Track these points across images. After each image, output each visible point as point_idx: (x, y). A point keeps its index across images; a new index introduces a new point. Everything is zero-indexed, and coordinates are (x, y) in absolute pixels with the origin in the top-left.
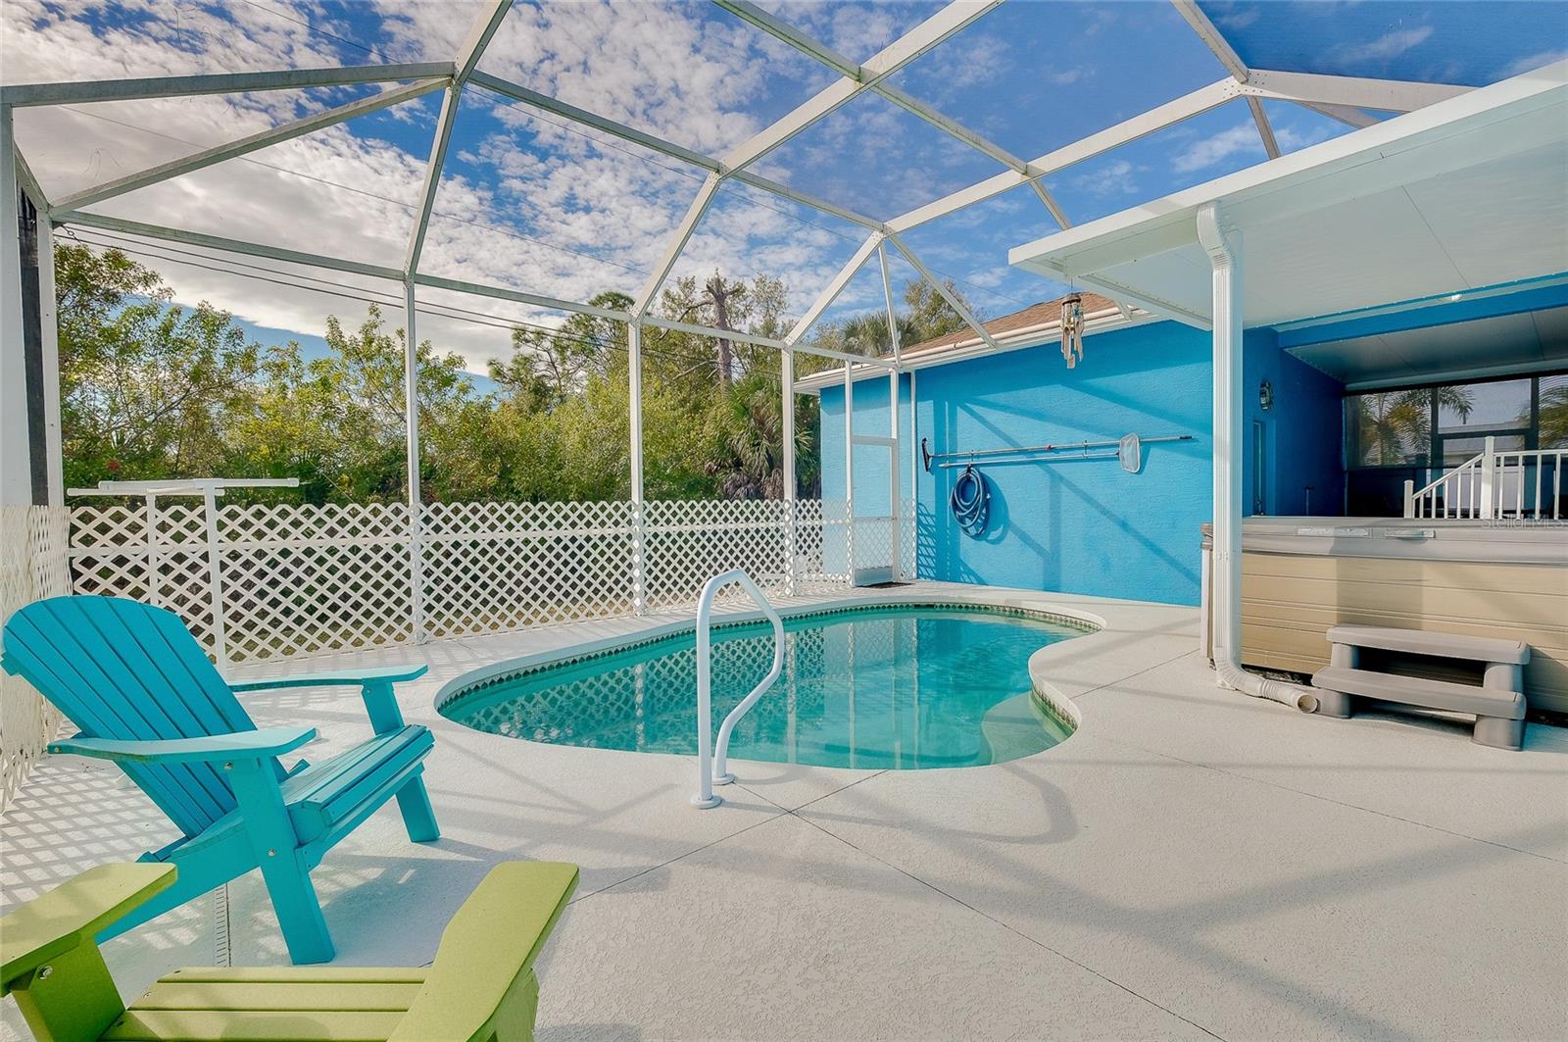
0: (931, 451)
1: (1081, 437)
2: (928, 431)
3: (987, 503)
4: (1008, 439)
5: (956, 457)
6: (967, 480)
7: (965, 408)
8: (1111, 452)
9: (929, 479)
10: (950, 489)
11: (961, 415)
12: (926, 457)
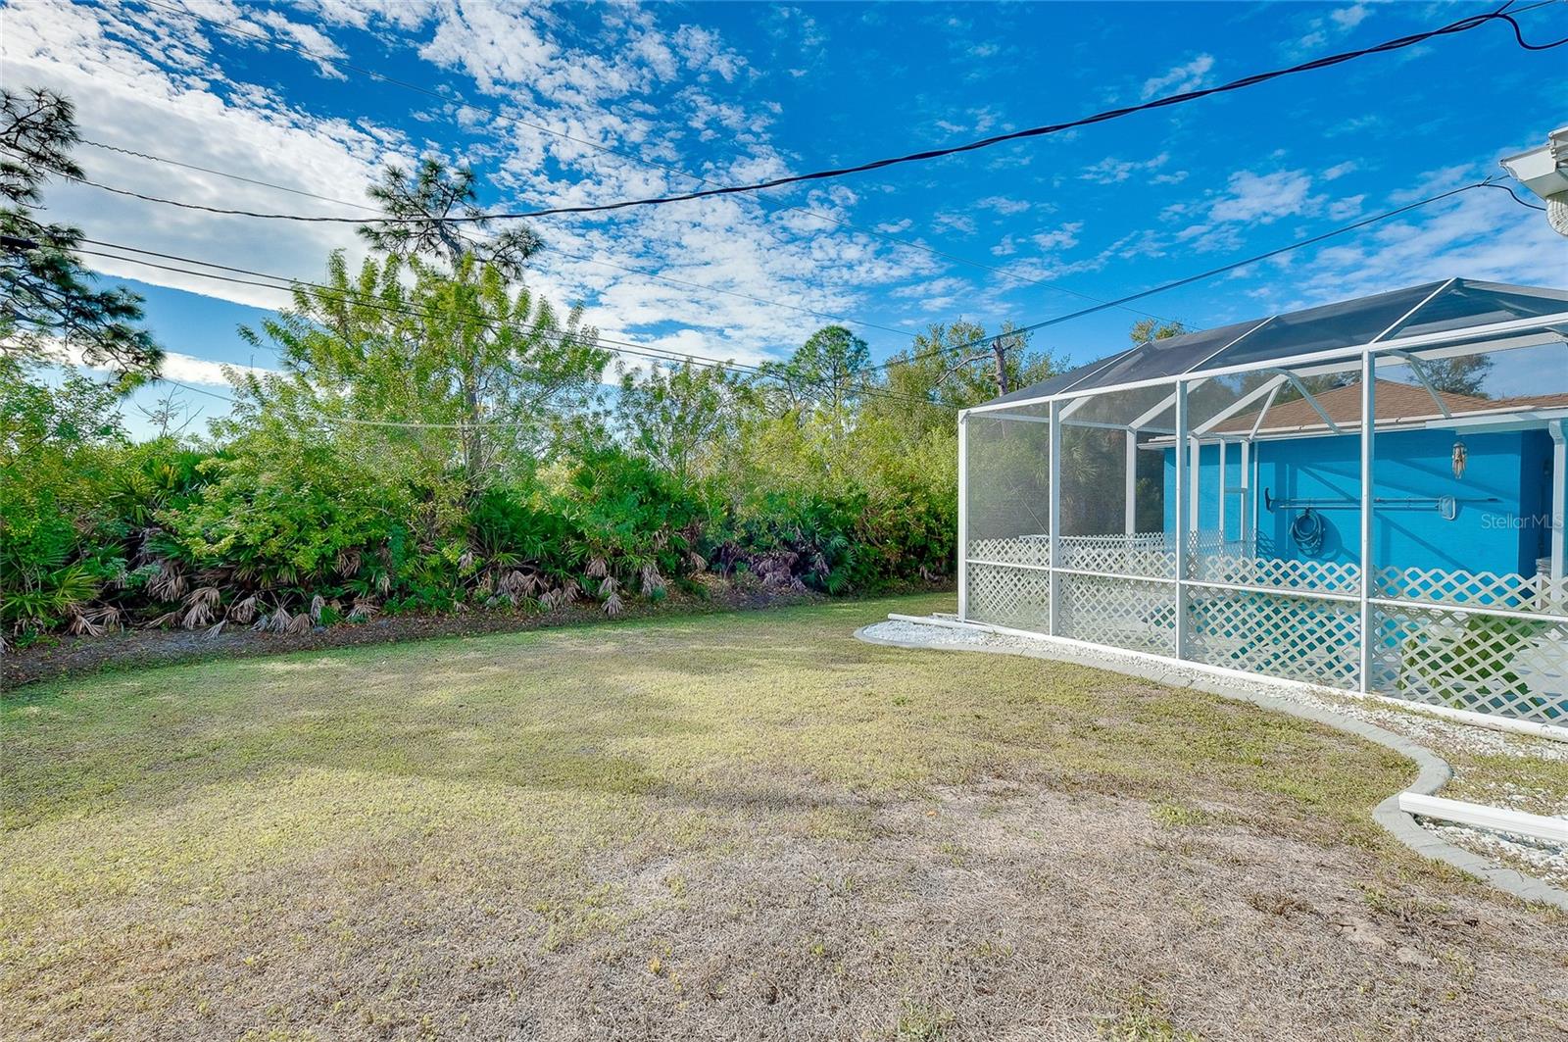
0: (1272, 497)
1: (1406, 496)
2: (1270, 482)
3: (1322, 536)
4: (1343, 493)
5: (1295, 502)
6: (1307, 517)
7: (1302, 469)
8: (1433, 506)
9: (1270, 516)
10: (1290, 524)
11: (1301, 475)
12: (1268, 500)
